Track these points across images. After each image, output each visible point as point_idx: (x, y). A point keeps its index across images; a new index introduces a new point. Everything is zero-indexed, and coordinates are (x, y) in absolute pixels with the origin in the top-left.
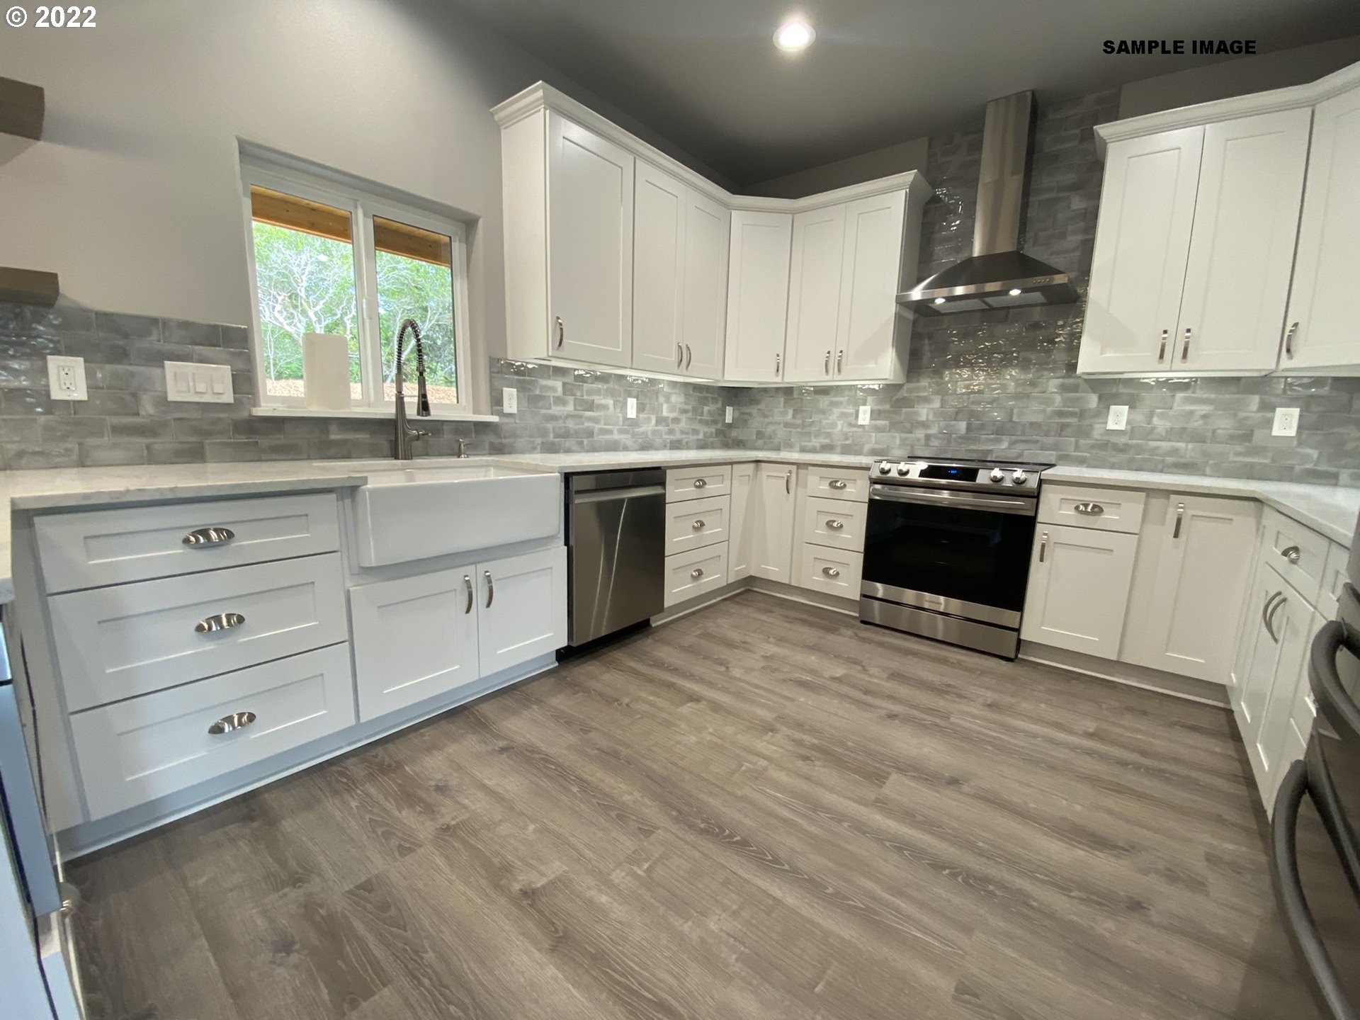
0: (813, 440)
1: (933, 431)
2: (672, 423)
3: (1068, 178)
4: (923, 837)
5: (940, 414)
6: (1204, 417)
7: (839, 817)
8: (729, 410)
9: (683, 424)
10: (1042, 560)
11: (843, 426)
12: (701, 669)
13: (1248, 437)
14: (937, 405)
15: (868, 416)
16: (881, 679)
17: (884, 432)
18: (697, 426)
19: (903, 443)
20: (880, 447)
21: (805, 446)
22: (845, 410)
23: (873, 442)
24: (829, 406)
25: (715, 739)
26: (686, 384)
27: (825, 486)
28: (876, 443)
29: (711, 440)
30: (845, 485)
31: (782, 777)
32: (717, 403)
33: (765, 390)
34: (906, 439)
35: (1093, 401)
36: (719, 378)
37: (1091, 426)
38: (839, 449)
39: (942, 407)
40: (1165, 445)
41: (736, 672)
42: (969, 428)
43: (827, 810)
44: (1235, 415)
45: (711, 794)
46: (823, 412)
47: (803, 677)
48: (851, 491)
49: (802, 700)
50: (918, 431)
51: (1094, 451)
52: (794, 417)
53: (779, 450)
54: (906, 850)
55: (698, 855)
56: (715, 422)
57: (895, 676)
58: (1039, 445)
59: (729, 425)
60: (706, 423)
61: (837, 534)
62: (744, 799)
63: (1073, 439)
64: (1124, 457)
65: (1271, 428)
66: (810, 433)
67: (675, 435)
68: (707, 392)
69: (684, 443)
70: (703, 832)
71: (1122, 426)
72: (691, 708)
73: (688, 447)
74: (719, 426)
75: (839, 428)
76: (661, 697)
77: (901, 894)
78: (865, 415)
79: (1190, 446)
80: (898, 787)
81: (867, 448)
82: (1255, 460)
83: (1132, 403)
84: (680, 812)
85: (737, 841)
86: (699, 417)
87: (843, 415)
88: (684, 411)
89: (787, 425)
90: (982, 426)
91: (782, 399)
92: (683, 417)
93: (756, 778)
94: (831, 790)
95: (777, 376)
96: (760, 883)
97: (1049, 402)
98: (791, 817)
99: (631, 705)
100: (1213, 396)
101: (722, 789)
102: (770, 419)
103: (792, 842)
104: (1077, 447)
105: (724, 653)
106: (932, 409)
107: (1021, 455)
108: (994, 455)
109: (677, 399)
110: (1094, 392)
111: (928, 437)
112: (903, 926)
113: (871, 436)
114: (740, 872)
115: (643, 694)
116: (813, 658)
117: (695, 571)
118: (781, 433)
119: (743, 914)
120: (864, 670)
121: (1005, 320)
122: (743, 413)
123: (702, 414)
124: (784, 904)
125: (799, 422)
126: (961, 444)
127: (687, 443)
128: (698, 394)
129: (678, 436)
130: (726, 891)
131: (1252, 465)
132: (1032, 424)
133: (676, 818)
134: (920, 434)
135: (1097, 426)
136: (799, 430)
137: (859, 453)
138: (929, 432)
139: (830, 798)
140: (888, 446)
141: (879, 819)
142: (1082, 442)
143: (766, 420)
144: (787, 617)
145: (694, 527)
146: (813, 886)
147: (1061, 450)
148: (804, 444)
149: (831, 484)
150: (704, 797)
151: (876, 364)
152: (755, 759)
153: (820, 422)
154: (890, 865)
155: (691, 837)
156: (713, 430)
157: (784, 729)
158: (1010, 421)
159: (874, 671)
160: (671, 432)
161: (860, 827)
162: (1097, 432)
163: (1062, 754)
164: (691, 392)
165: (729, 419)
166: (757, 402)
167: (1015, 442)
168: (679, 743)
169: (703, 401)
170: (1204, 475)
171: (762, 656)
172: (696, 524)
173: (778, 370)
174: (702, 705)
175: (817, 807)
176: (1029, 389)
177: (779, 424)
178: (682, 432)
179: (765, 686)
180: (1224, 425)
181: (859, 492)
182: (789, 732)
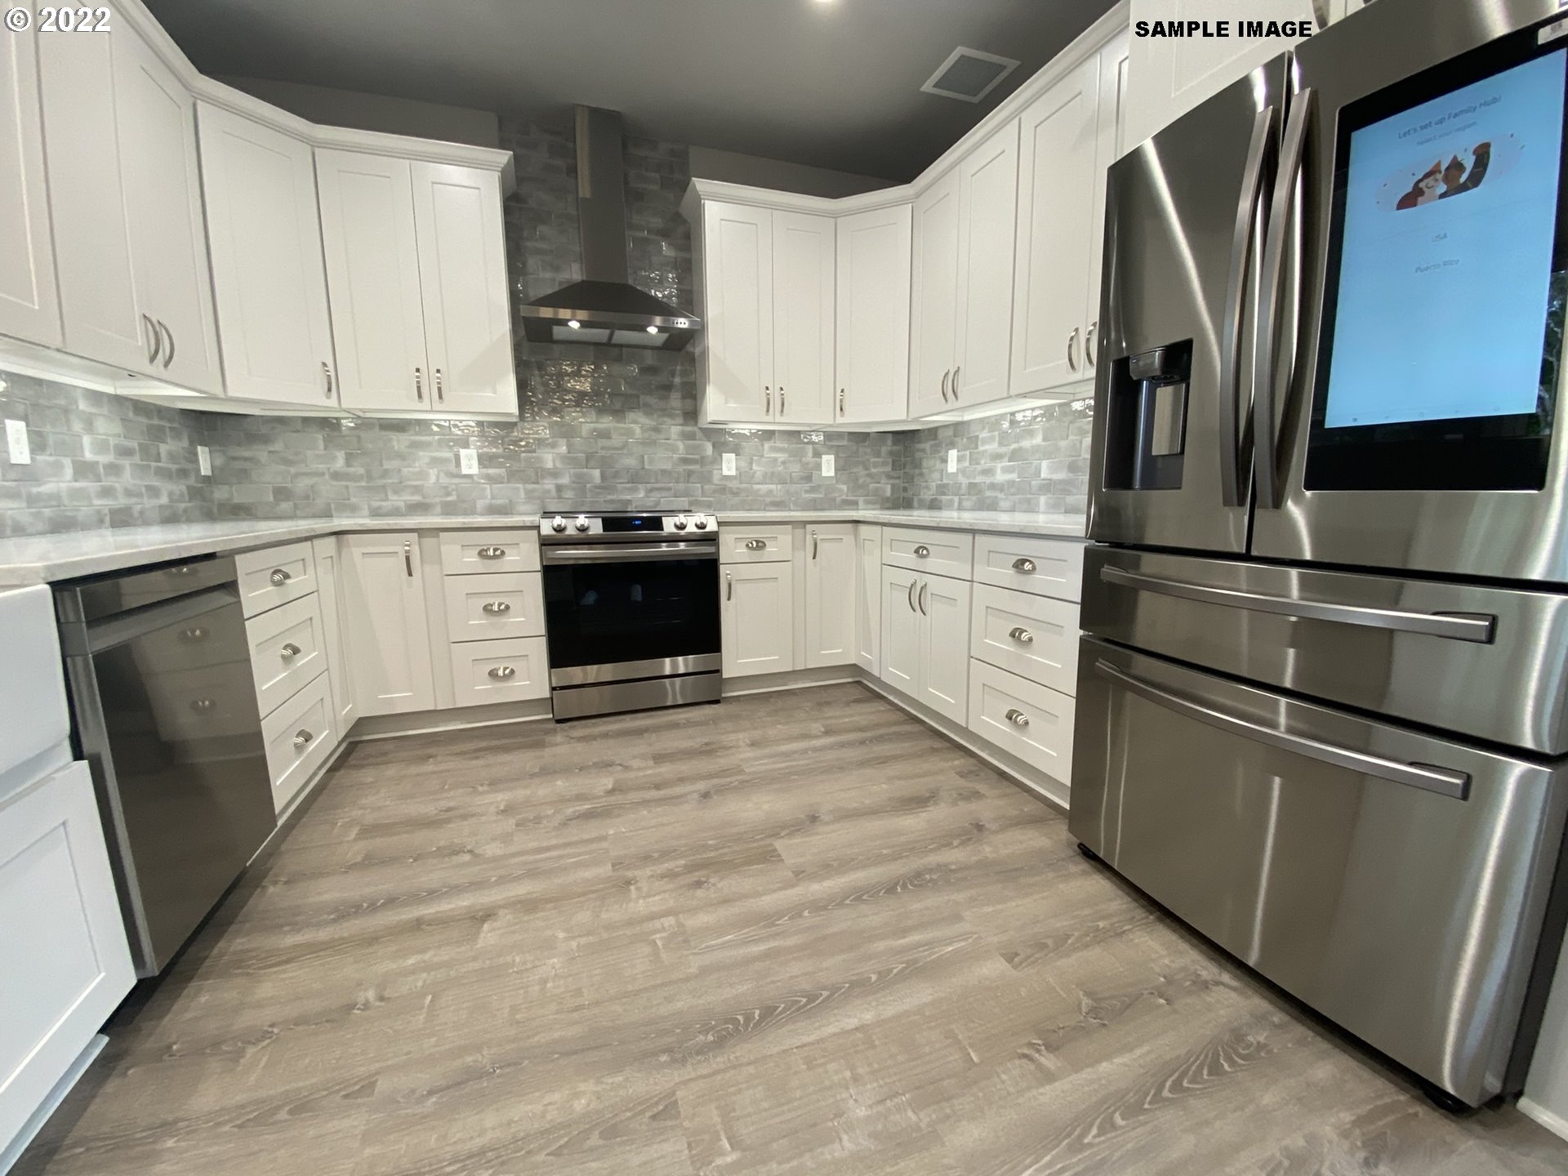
0: (392, 497)
1: (565, 480)
2: (107, 474)
3: (657, 222)
4: (855, 876)
5: (569, 460)
6: (784, 463)
7: (796, 911)
8: (203, 453)
9: (128, 478)
10: (729, 599)
11: (438, 477)
12: (432, 875)
13: (809, 478)
14: (564, 449)
15: (475, 463)
16: (651, 768)
17: (502, 483)
18: (156, 482)
19: (530, 497)
20: (499, 502)
21: (379, 508)
22: (438, 454)
23: (489, 497)
24: (408, 447)
25: (583, 941)
26: (119, 400)
27: (472, 559)
28: (493, 498)
29: (183, 505)
30: (503, 553)
31: (704, 919)
32: (180, 440)
33: (281, 420)
34: (533, 491)
35: (709, 449)
36: (218, 390)
37: (710, 472)
38: (438, 509)
39: (569, 452)
40: (764, 488)
41: (492, 850)
42: (603, 477)
43: (780, 914)
44: (800, 461)
45: (669, 999)
46: (401, 456)
47: (578, 808)
48: (512, 558)
49: (611, 832)
50: (546, 481)
51: (716, 495)
52: (348, 464)
53: (331, 516)
54: (863, 895)
55: (751, 1069)
56: (183, 473)
57: (659, 758)
58: (672, 491)
59: (207, 479)
60: (164, 474)
61: (504, 619)
62: (705, 971)
63: (699, 485)
64: (736, 500)
65: (821, 470)
66: (384, 487)
67: (115, 498)
68: (161, 418)
69: (136, 515)
70: (720, 1043)
71: (733, 473)
72: (493, 930)
73: (144, 521)
74: (192, 481)
75: (433, 479)
76: (429, 949)
77: (905, 932)
78: (469, 462)
79: (779, 487)
80: (793, 850)
81: (481, 504)
82: (816, 496)
83: (736, 450)
84: (669, 1050)
85: (760, 1015)
86: (153, 464)
87: (435, 461)
88: (126, 452)
89: (336, 476)
90: (616, 475)
91: (321, 437)
92: (126, 463)
93: (685, 941)
94: (757, 894)
95: (328, 397)
96: (831, 1029)
97: (674, 449)
98: (767, 947)
99: (386, 994)
100: (786, 446)
101: (671, 983)
102: (302, 468)
103: (796, 968)
104: (703, 494)
105: (442, 837)
106: (558, 454)
107: (658, 503)
108: (634, 505)
109: (108, 427)
110: (709, 441)
111: (559, 488)
112: (936, 953)
113: (484, 490)
114: (806, 1039)
115: (391, 966)
116: (559, 783)
117: (297, 736)
118: (328, 490)
119: (861, 1071)
120: (627, 768)
121: (619, 359)
122: (234, 459)
123: (158, 459)
124: (867, 1025)
125: (361, 471)
126: (599, 494)
127: (142, 513)
128: (144, 420)
129: (122, 501)
130: (821, 1070)
131: (815, 500)
132: (663, 472)
133: (674, 1061)
134: (549, 484)
135: (715, 472)
136: (364, 484)
137: (472, 512)
138: (561, 481)
139: (768, 902)
140: (510, 501)
141: (818, 888)
142: (706, 487)
143: (293, 470)
144: (463, 753)
145: (283, 657)
146: (859, 988)
147: (692, 496)
148: (375, 504)
149: (480, 554)
150: (664, 1010)
151: (495, 393)
152: (657, 924)
153: (399, 471)
154: (873, 916)
155: (719, 1061)
156: (184, 488)
157: (638, 873)
158: (643, 468)
159: (635, 763)
160: (107, 492)
161: (819, 906)
162: (716, 478)
163: (831, 755)
164: (131, 414)
165: (205, 469)
166: (266, 440)
167: (652, 490)
168: (543, 981)
169: (157, 434)
170: (790, 510)
171: (498, 813)
172: (285, 652)
173: (329, 390)
174: (505, 917)
175: (769, 919)
176: (654, 436)
177: (323, 474)
178: (129, 493)
179: (554, 842)
180: (796, 469)
181: (525, 559)
182: (648, 872)
